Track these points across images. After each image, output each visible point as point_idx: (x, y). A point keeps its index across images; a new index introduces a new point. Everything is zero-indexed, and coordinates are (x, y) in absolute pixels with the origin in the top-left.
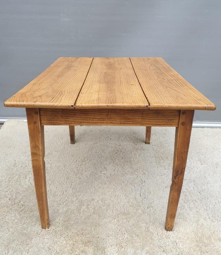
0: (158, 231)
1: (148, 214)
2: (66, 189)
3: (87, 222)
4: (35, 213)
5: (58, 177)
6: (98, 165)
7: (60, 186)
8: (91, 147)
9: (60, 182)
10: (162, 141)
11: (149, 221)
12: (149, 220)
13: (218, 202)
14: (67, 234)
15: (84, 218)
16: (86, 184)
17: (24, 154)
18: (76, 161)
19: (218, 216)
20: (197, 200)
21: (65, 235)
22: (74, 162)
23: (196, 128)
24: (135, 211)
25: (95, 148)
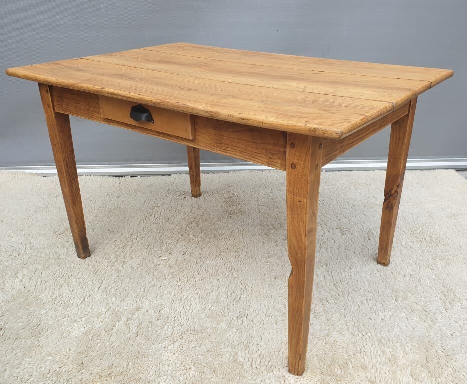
0: (254, 359)
1: (237, 330)
2: (91, 292)
3: (122, 353)
4: (23, 341)
5: (78, 272)
6: (155, 246)
7: (79, 288)
8: (147, 215)
9: (81, 280)
10: (277, 198)
11: (236, 343)
12: (238, 341)
13: (366, 300)
14: (80, 377)
15: (117, 344)
16: (129, 282)
17: (19, 232)
18: (115, 241)
19: (363, 325)
20: (328, 299)
21: (77, 380)
22: (111, 243)
23: (339, 171)
24: (214, 326)
25: (153, 215)
